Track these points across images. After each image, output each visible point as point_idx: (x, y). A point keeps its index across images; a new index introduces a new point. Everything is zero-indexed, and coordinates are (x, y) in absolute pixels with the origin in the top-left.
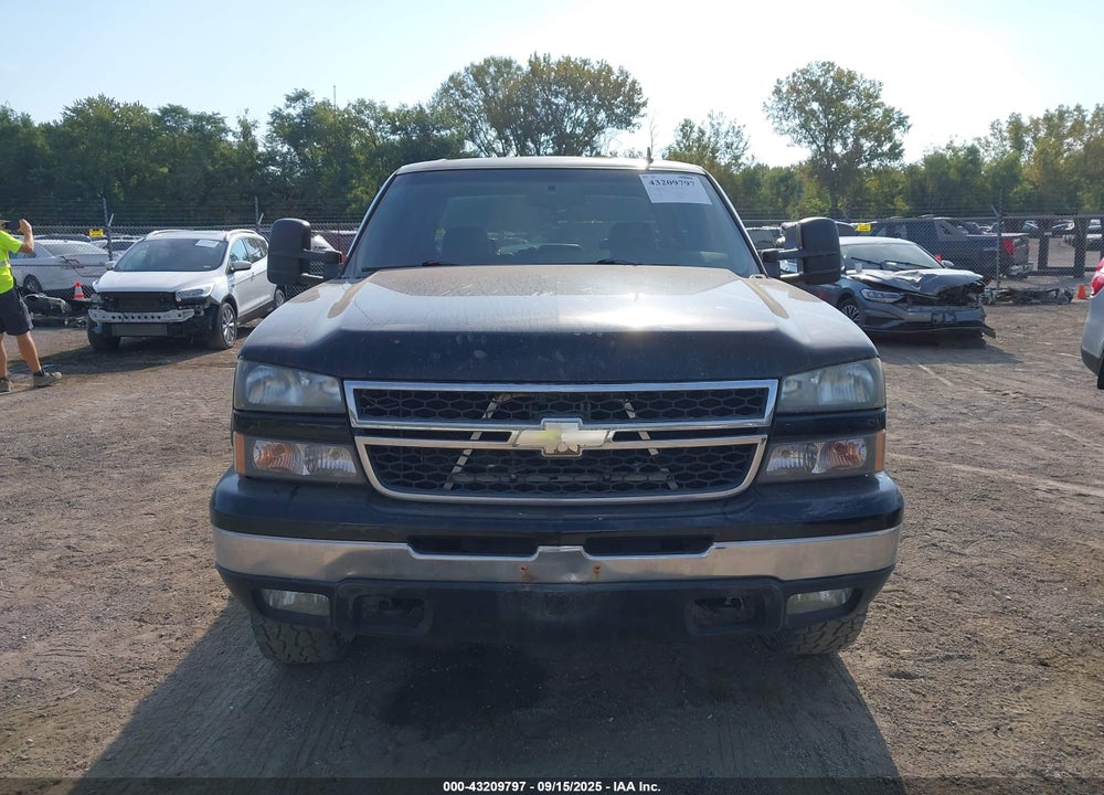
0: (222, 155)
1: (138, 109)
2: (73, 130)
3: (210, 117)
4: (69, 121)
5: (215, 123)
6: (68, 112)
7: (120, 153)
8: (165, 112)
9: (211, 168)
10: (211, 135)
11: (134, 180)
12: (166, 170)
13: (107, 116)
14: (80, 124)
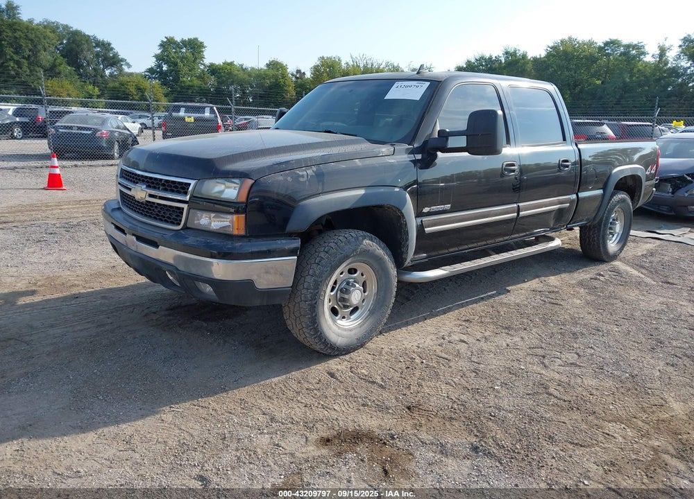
0: (639, 70)
1: (591, 43)
2: (549, 60)
3: (636, 45)
4: (549, 55)
5: (637, 49)
6: (549, 49)
7: (573, 73)
8: (607, 44)
9: (628, 80)
10: (634, 57)
11: (578, 89)
12: (599, 82)
13: (570, 50)
14: (554, 56)
